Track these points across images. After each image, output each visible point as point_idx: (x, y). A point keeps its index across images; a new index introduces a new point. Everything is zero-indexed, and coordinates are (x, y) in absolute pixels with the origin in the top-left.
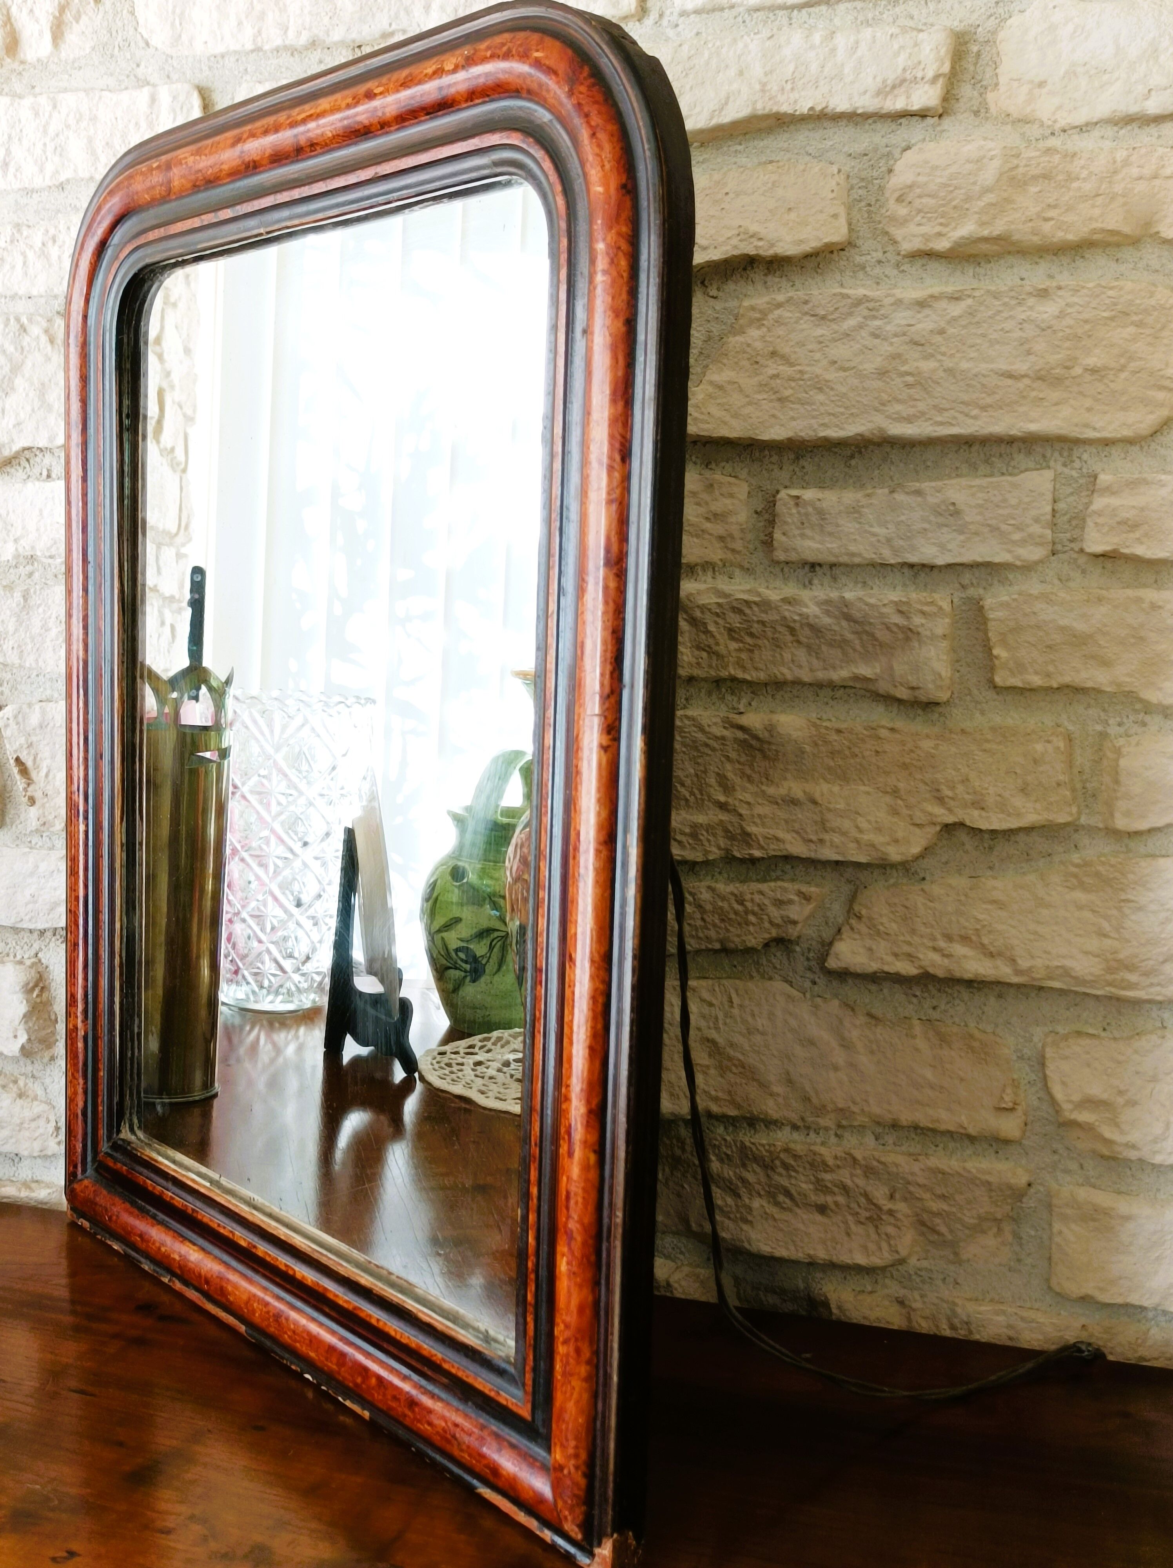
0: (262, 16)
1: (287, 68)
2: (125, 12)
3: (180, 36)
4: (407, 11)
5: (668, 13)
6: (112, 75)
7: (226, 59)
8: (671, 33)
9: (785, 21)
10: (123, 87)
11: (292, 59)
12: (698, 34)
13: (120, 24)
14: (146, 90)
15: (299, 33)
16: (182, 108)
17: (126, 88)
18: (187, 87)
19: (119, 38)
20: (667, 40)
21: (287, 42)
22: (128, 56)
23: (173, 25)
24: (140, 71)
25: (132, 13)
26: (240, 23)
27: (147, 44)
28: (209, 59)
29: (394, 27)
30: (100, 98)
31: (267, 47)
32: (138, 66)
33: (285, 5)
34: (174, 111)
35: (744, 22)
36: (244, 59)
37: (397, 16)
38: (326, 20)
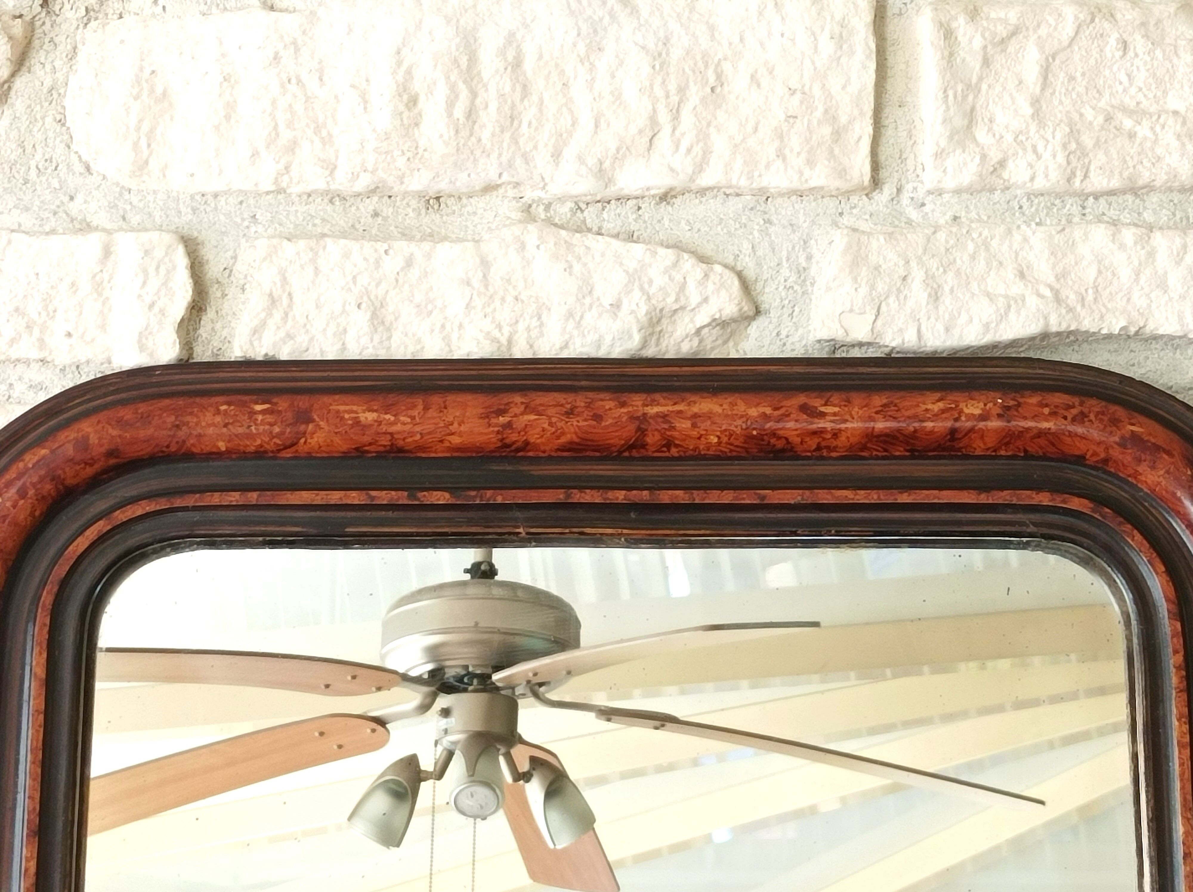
0: (292, 147)
1: (323, 220)
2: (49, 120)
3: (147, 162)
4: (526, 159)
5: (909, 187)
6: (27, 209)
7: (222, 200)
8: (914, 214)
9: (1076, 210)
10: (47, 228)
11: (329, 208)
12: (955, 218)
13: (39, 136)
14: (95, 240)
15: (355, 177)
16: (158, 268)
17: (53, 232)
18: (168, 238)
19: (38, 157)
20: (909, 222)
21: (333, 187)
22: (55, 184)
23: (136, 145)
24: (74, 208)
25: (62, 122)
26: (255, 154)
27: (88, 169)
28: (192, 197)
29: (505, 178)
30: (9, 242)
31: (295, 190)
32: (72, 198)
33: (330, 135)
34: (145, 271)
35: (1021, 207)
36: (252, 201)
37: (510, 164)
38: (401, 162)
